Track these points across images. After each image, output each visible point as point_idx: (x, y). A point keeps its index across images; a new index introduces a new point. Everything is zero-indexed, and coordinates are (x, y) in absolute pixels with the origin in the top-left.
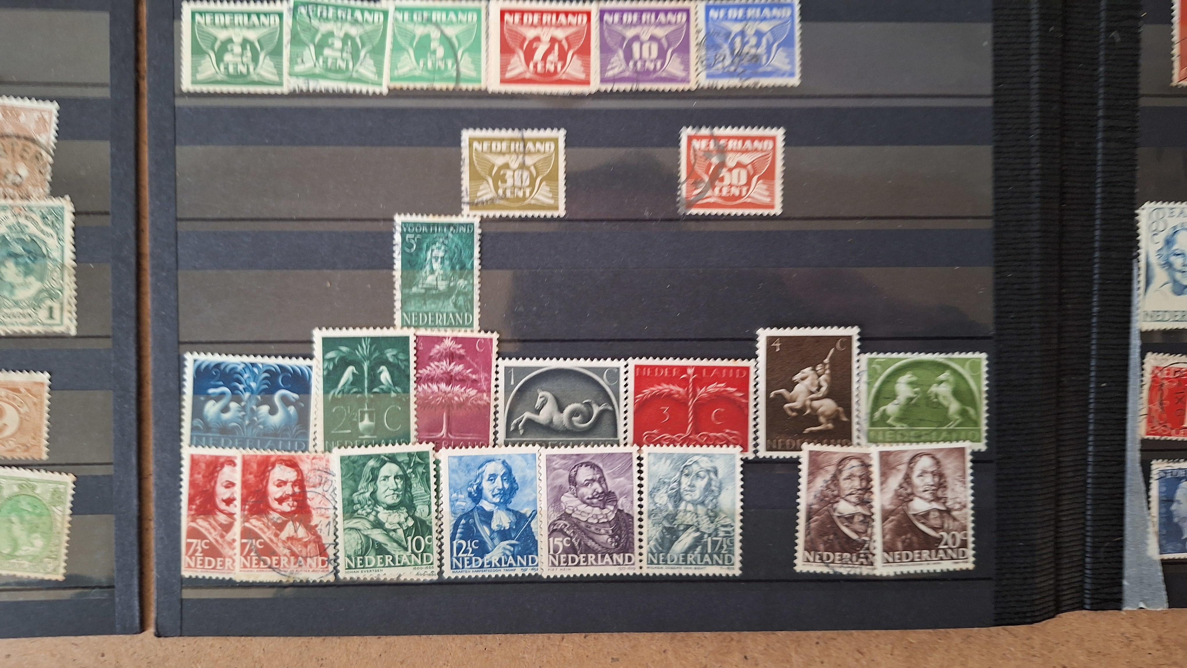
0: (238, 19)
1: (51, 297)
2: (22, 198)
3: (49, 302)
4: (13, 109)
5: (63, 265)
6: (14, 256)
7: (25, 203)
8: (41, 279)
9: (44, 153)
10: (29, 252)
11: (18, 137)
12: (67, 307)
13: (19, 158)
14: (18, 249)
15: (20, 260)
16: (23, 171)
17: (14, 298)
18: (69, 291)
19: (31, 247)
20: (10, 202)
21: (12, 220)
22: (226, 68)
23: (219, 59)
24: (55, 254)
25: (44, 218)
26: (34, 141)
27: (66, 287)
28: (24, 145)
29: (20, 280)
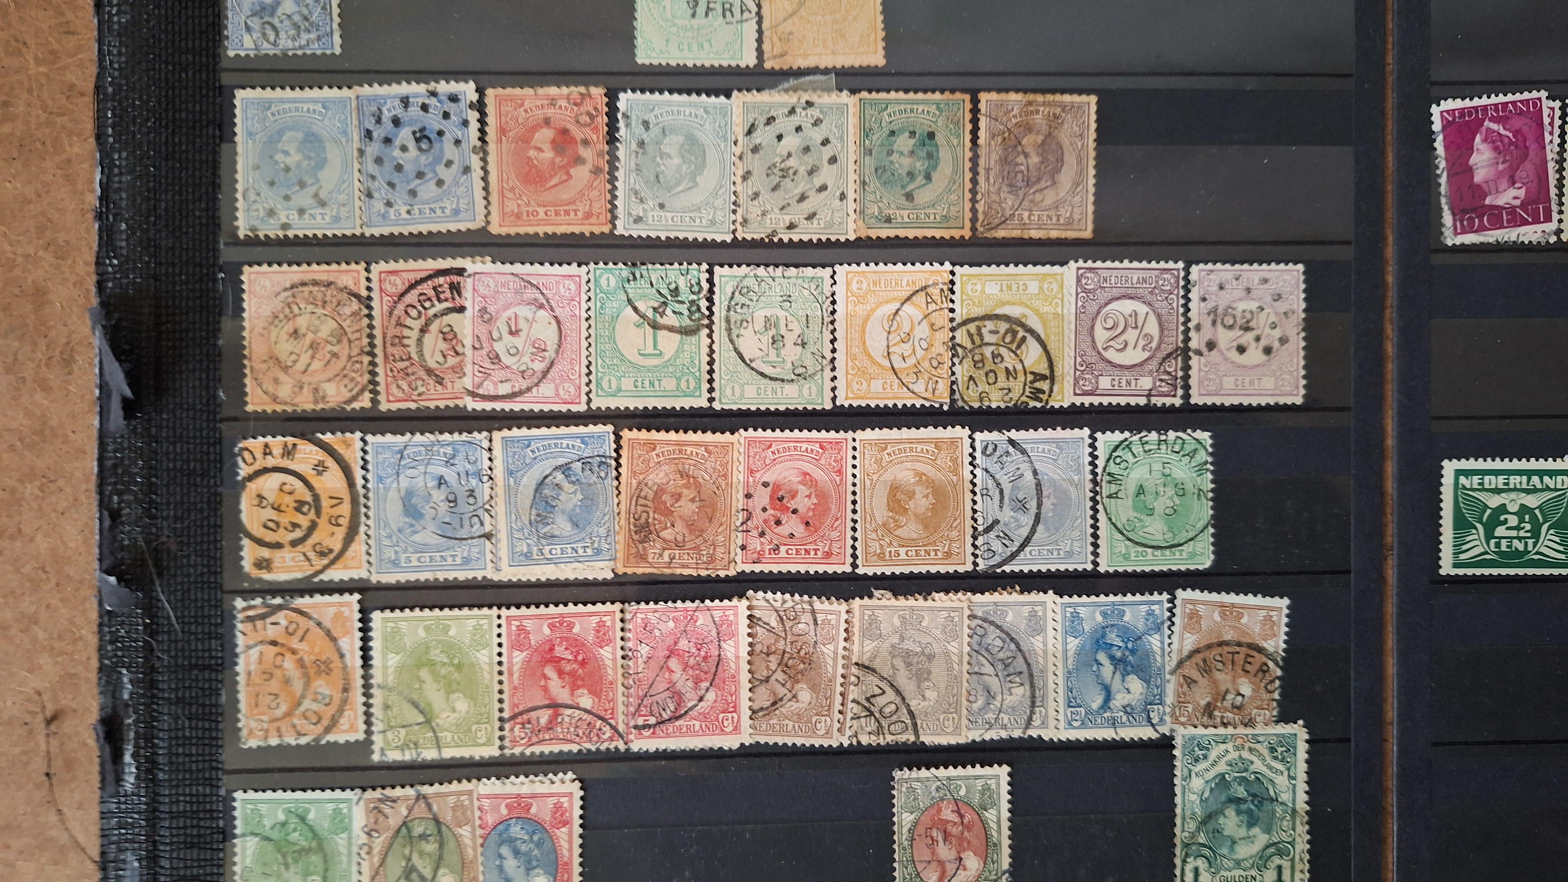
0: (1514, 480)
1: (1280, 853)
2: (1246, 725)
3: (1277, 861)
4: (1233, 605)
5: (1294, 811)
6: (1237, 801)
7: (1249, 731)
8: (1268, 831)
9: (1271, 664)
10: (1254, 796)
11: (1239, 644)
12: (1299, 866)
13: (1240, 671)
14: (1241, 792)
15: (1244, 807)
16: (1246, 689)
17: (1234, 857)
18: (1302, 846)
19: (1255, 789)
20: (1230, 730)
21: (1233, 755)
22: (1498, 545)
23: (1489, 535)
24: (1285, 797)
25: (1272, 750)
26: (1260, 650)
27: (1298, 839)
28: (1248, 655)
29: (1242, 832)
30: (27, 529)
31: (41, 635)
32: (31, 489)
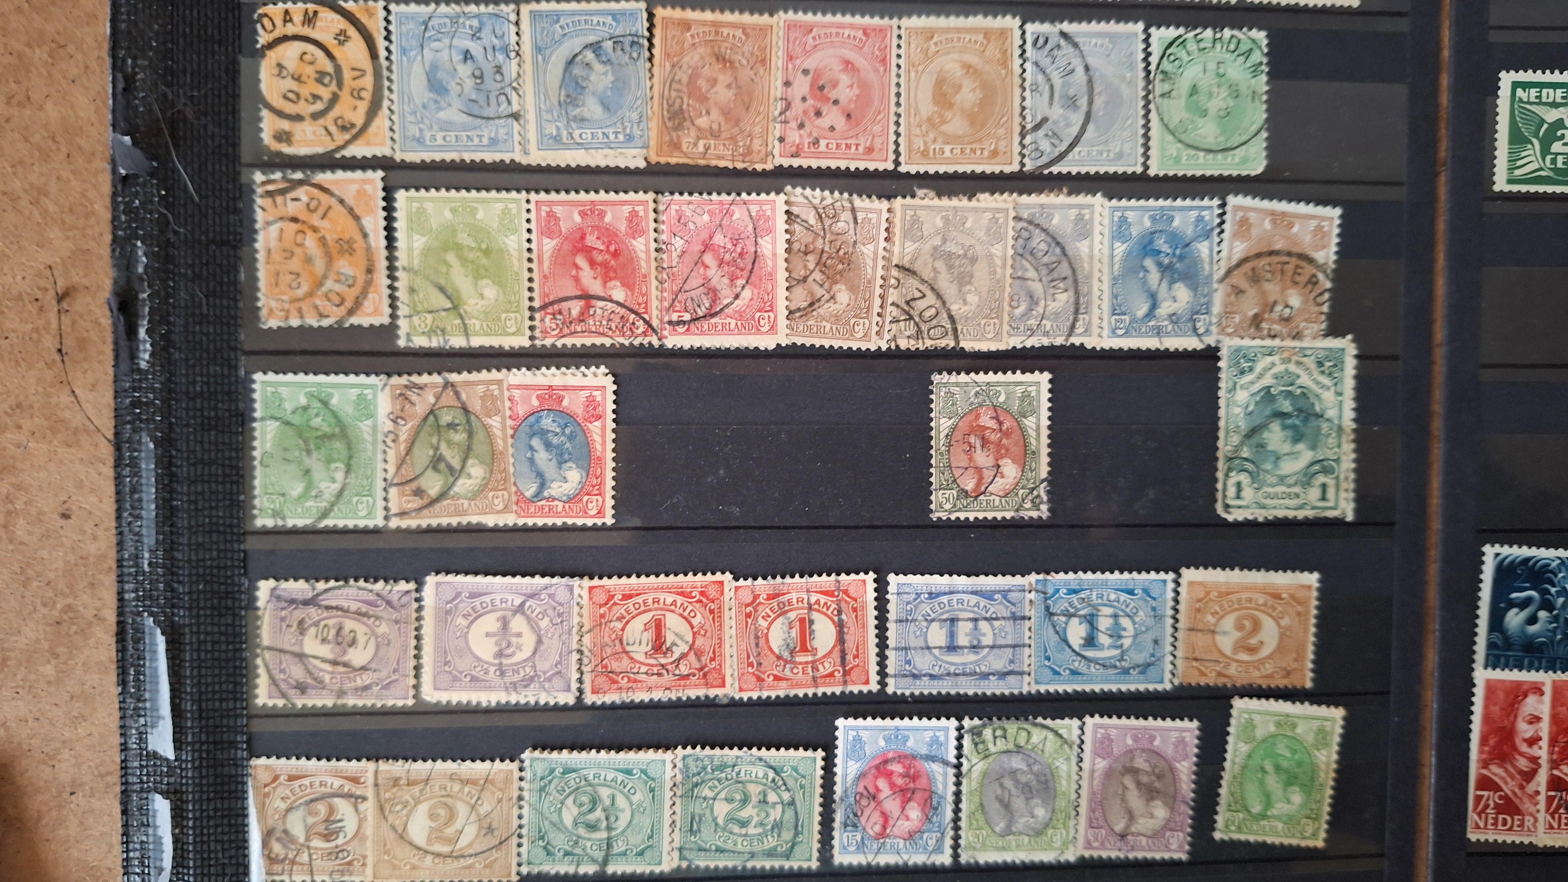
1: (1326, 471)
2: (1294, 338)
3: (1321, 479)
4: (1284, 214)
5: (1340, 429)
6: (1282, 415)
7: (1296, 344)
8: (1313, 447)
9: (1321, 276)
10: (1300, 410)
11: (1289, 254)
12: (1344, 485)
13: (1289, 282)
14: (1286, 406)
15: (1289, 422)
16: (1295, 300)
17: (1279, 473)
18: (1347, 464)
19: (1301, 403)
20: (1277, 342)
21: (1280, 368)
22: (1554, 161)
23: (1545, 151)
24: (1331, 413)
25: (1320, 364)
26: (1310, 260)
27: (1344, 458)
28: (1297, 267)
29: (1287, 448)
30: (34, 96)
31: (52, 208)
32: (39, 55)
